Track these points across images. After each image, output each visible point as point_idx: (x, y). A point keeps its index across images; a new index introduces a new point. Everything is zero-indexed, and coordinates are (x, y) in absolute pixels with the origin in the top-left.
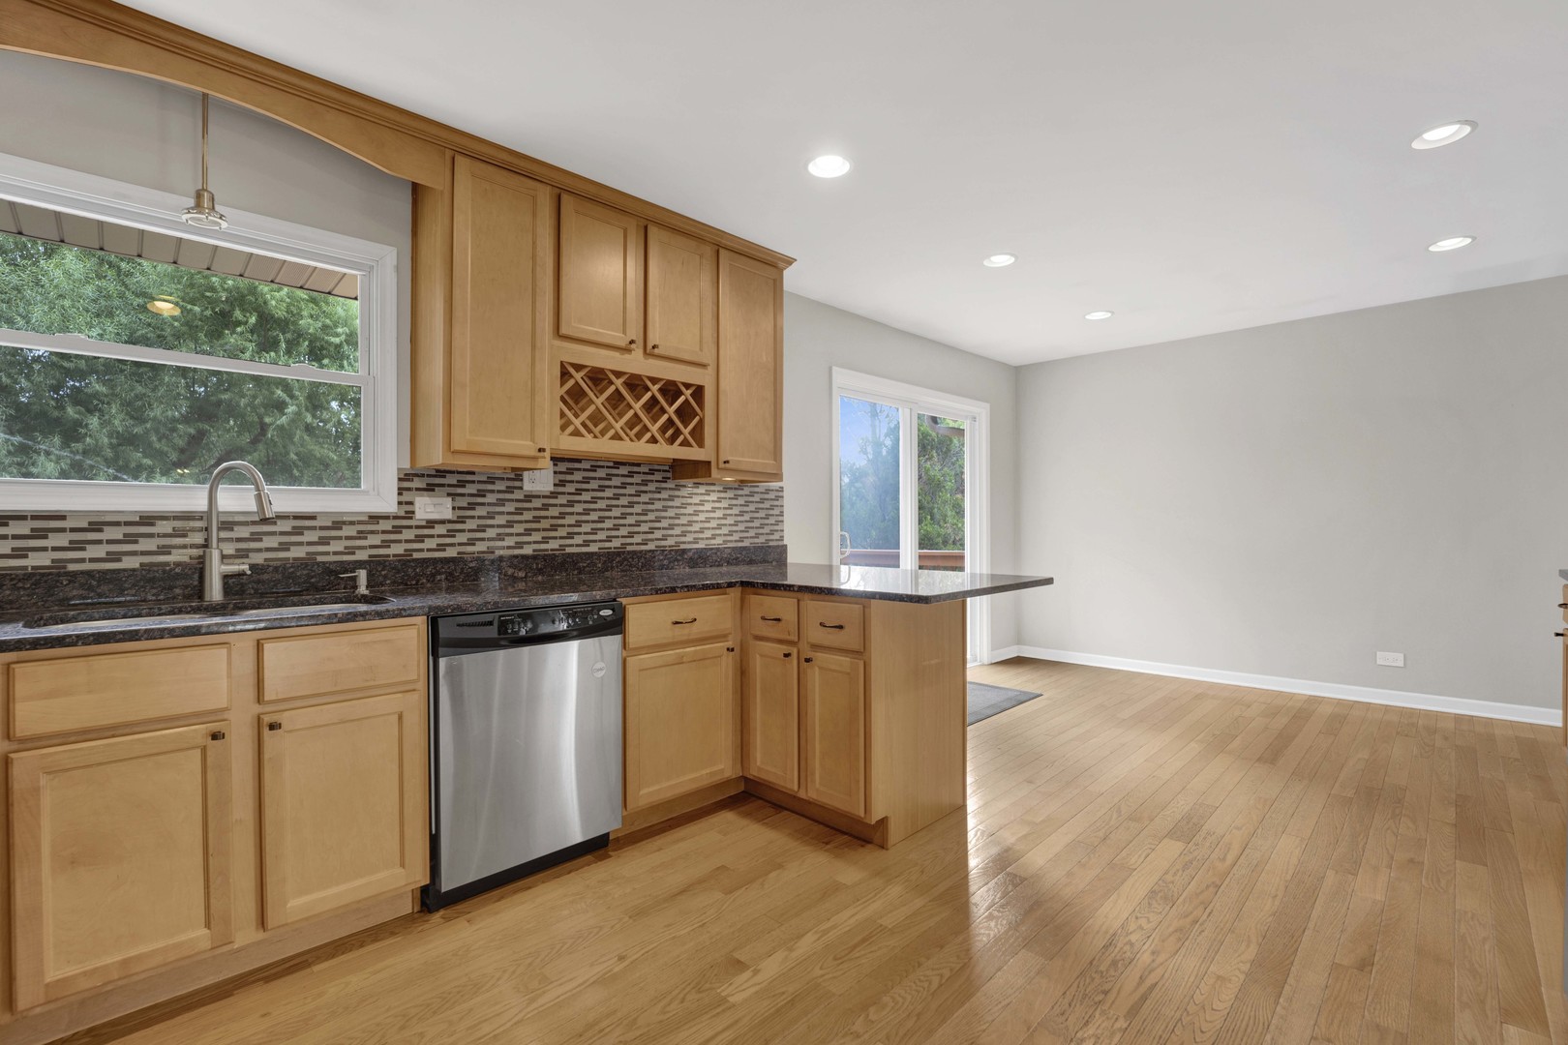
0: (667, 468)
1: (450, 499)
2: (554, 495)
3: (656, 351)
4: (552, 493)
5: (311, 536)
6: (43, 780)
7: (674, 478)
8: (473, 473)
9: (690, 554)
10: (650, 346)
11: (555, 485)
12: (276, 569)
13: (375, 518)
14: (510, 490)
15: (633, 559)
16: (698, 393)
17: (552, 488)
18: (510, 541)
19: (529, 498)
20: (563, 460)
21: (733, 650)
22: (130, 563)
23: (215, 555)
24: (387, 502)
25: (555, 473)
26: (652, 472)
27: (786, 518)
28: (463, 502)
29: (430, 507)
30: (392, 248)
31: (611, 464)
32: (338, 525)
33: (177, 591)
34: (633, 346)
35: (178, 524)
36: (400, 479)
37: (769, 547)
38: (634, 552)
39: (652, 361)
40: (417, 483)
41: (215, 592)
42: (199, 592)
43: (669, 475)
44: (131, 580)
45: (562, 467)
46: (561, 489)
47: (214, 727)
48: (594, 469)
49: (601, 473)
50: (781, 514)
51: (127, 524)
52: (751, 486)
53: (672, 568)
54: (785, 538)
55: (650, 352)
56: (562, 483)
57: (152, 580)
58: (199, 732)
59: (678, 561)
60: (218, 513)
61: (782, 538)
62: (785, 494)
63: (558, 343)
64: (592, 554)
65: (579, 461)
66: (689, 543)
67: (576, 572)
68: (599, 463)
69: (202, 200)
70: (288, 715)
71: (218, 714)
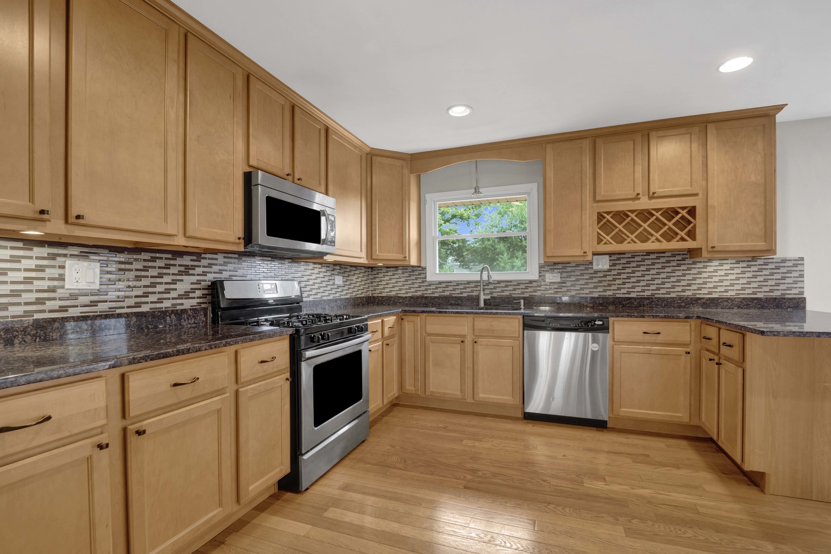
0: (686, 253)
1: (559, 274)
2: (609, 270)
3: (655, 195)
4: (608, 269)
5: (510, 288)
6: (430, 344)
7: (691, 258)
8: (570, 263)
9: (704, 300)
10: (651, 193)
11: (610, 266)
12: (500, 298)
13: (531, 282)
14: (587, 269)
15: (658, 301)
16: (692, 211)
17: (608, 268)
18: (587, 291)
19: (596, 272)
20: (614, 254)
21: (689, 353)
22: (465, 295)
23: (482, 293)
24: (535, 276)
25: (610, 260)
26: (674, 256)
27: (806, 279)
28: (565, 275)
29: (552, 277)
30: (535, 184)
31: (645, 254)
32: (519, 284)
33: (475, 303)
34: (639, 196)
35: (476, 284)
36: (539, 267)
37: (785, 298)
38: (660, 298)
39: (653, 201)
40: (547, 268)
41: (482, 304)
42: (478, 304)
43: (688, 256)
44: (465, 300)
45: (614, 257)
46: (613, 268)
47: (463, 339)
48: (633, 257)
49: (637, 259)
50: (802, 276)
51: (464, 284)
52: (764, 259)
53: (688, 308)
54: (805, 293)
55: (652, 196)
56: (614, 265)
57: (469, 300)
58: (460, 339)
59: (693, 304)
60: (483, 281)
61: (802, 293)
62: (805, 262)
63: (596, 204)
64: (631, 298)
65: (624, 254)
66: (704, 293)
67: (621, 306)
68: (636, 254)
69: (477, 191)
70: (480, 340)
71: (464, 336)
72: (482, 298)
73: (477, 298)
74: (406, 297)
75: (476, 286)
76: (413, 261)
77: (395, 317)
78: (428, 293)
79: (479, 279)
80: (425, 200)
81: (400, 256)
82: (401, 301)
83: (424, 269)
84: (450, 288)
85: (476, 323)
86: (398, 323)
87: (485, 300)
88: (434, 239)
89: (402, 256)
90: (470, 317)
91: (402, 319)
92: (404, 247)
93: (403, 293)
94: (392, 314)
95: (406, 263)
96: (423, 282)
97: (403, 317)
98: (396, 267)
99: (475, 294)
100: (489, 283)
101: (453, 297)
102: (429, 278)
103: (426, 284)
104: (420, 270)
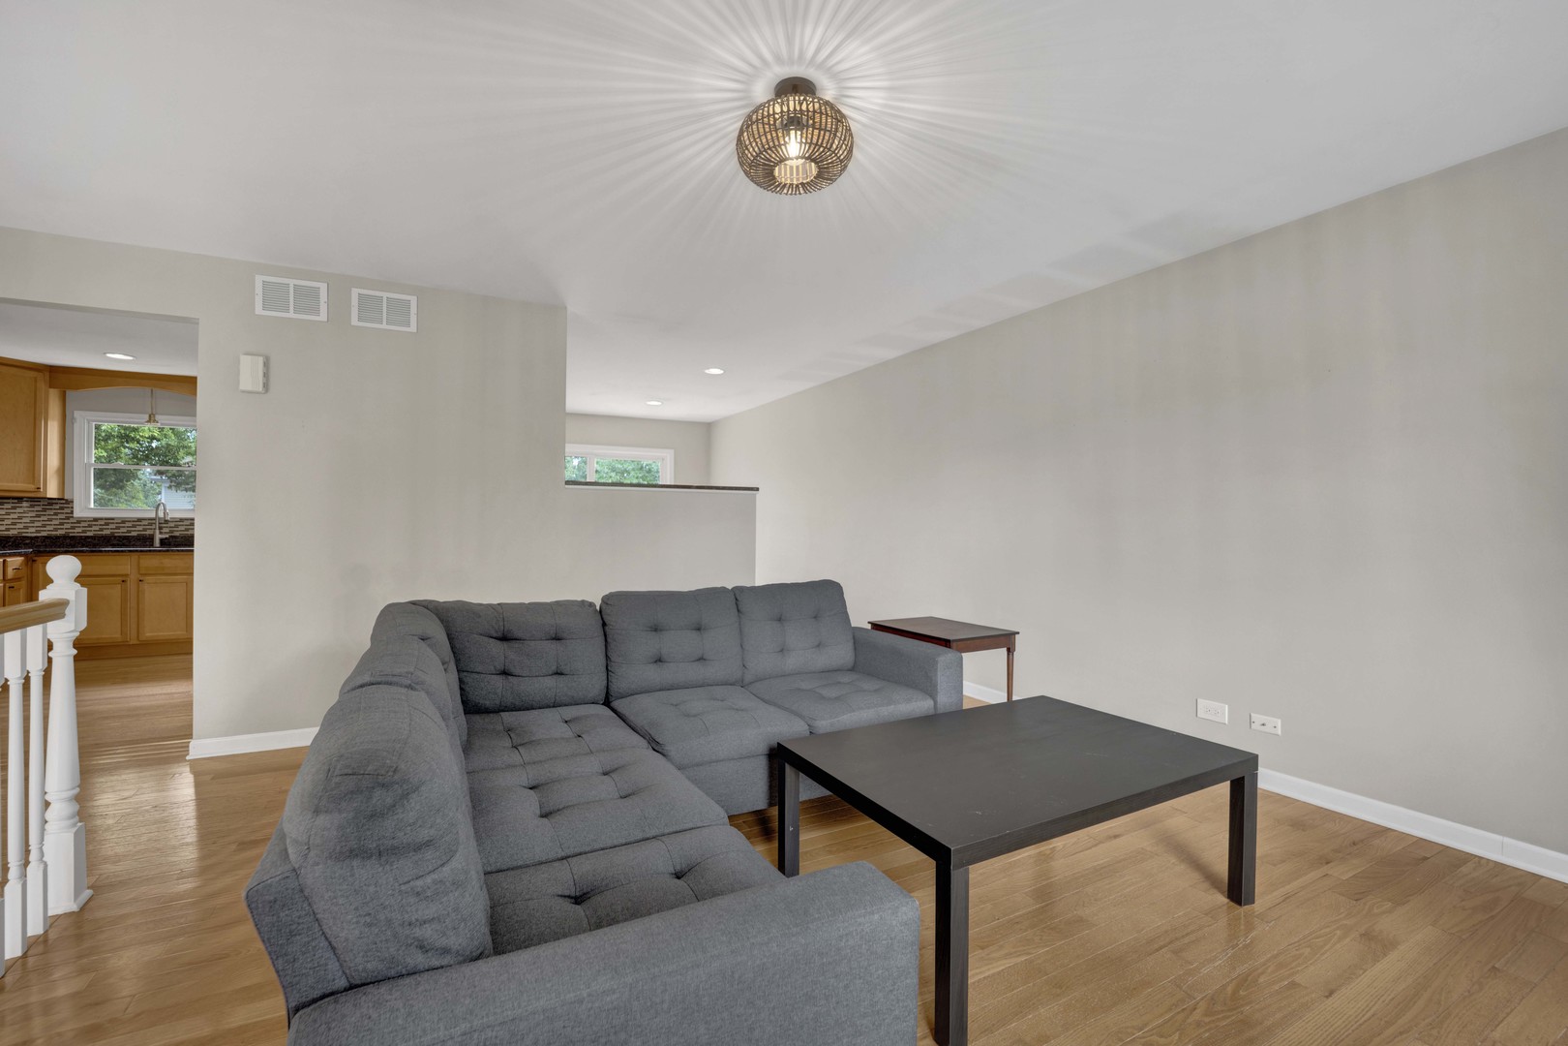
22: (133, 534)
23: (158, 532)
33: (148, 542)
35: (150, 522)
41: (157, 543)
42: (152, 543)
47: (125, 579)
51: (133, 521)
57: (140, 538)
58: (120, 579)
60: (159, 518)
69: (151, 419)
70: (148, 579)
71: (127, 575)
72: (158, 537)
73: (151, 538)
74: (37, 537)
75: (151, 524)
76: (52, 492)
77: (22, 558)
78: (78, 531)
79: (153, 515)
80: (73, 418)
81: (31, 487)
82: (27, 542)
83: (70, 502)
84: (113, 526)
85: (141, 561)
86: (27, 564)
87: (161, 540)
88: (87, 466)
89: (33, 486)
90: (135, 557)
91: (34, 561)
92: (36, 475)
93: (31, 532)
94: (20, 555)
95: (39, 495)
96: (68, 518)
97: (36, 558)
98: (20, 499)
99: (148, 532)
100: (166, 522)
101: (115, 537)
102: (78, 513)
103: (71, 520)
104: (64, 503)
